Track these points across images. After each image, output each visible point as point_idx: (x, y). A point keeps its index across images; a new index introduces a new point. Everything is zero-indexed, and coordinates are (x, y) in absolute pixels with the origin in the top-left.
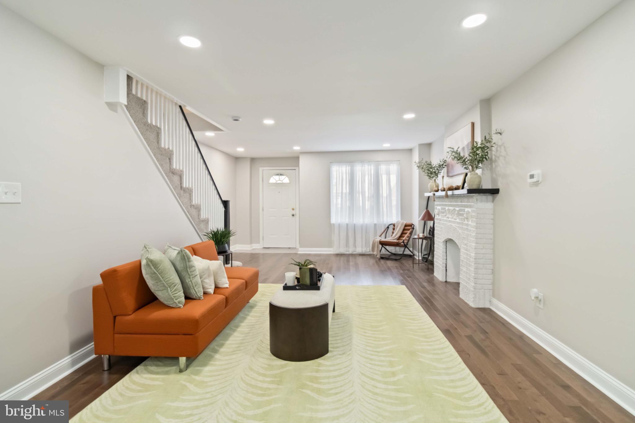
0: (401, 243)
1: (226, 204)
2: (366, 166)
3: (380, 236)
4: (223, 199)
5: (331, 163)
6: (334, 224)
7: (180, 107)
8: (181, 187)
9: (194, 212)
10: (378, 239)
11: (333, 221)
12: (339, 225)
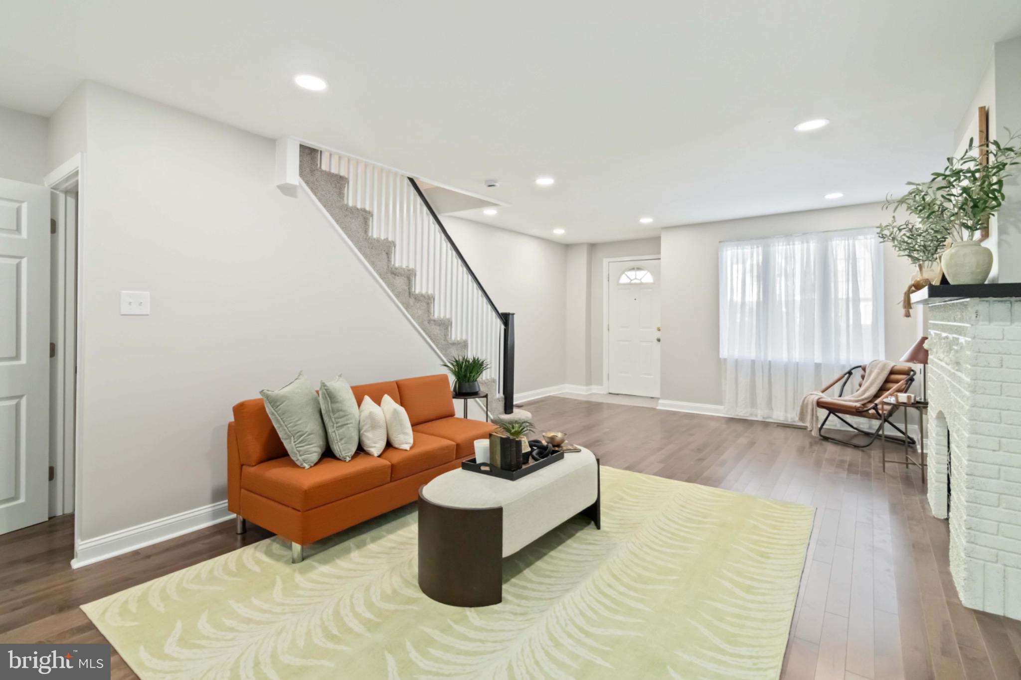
0: (870, 409)
1: (506, 319)
2: (796, 243)
3: (823, 391)
4: (500, 311)
5: (720, 242)
6: (725, 360)
7: (412, 180)
8: (410, 293)
9: (436, 330)
10: (813, 396)
11: (724, 353)
12: (737, 361)
